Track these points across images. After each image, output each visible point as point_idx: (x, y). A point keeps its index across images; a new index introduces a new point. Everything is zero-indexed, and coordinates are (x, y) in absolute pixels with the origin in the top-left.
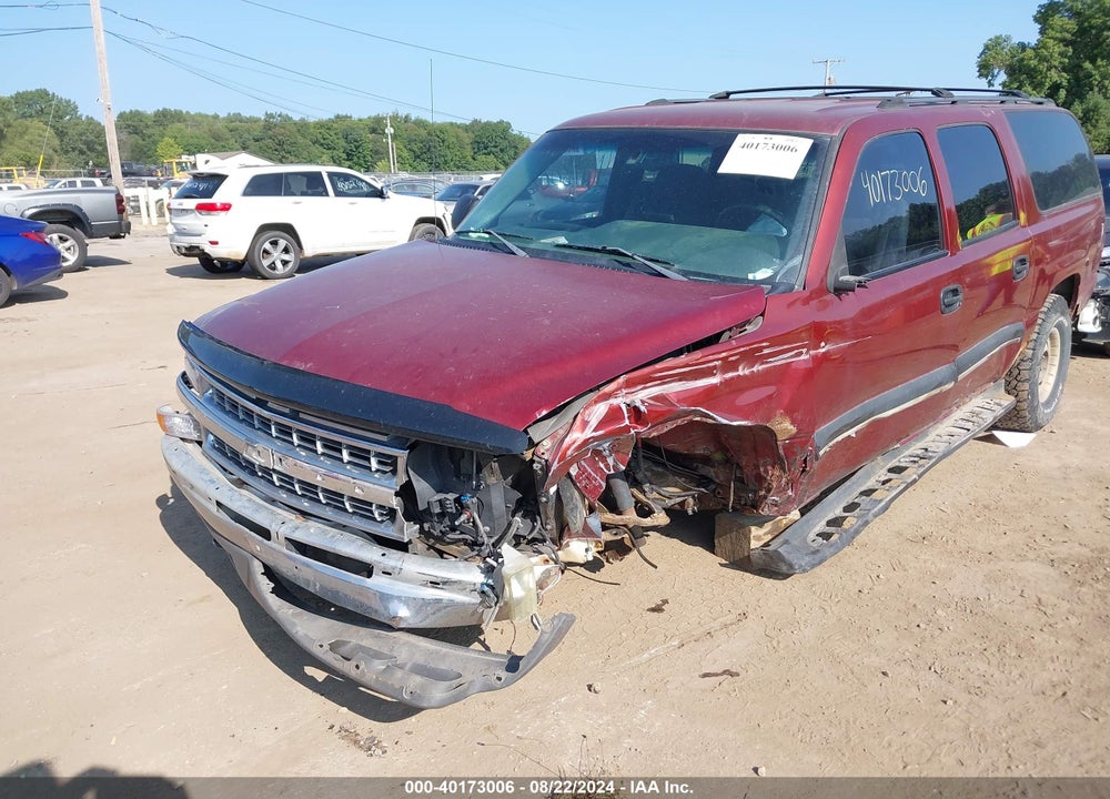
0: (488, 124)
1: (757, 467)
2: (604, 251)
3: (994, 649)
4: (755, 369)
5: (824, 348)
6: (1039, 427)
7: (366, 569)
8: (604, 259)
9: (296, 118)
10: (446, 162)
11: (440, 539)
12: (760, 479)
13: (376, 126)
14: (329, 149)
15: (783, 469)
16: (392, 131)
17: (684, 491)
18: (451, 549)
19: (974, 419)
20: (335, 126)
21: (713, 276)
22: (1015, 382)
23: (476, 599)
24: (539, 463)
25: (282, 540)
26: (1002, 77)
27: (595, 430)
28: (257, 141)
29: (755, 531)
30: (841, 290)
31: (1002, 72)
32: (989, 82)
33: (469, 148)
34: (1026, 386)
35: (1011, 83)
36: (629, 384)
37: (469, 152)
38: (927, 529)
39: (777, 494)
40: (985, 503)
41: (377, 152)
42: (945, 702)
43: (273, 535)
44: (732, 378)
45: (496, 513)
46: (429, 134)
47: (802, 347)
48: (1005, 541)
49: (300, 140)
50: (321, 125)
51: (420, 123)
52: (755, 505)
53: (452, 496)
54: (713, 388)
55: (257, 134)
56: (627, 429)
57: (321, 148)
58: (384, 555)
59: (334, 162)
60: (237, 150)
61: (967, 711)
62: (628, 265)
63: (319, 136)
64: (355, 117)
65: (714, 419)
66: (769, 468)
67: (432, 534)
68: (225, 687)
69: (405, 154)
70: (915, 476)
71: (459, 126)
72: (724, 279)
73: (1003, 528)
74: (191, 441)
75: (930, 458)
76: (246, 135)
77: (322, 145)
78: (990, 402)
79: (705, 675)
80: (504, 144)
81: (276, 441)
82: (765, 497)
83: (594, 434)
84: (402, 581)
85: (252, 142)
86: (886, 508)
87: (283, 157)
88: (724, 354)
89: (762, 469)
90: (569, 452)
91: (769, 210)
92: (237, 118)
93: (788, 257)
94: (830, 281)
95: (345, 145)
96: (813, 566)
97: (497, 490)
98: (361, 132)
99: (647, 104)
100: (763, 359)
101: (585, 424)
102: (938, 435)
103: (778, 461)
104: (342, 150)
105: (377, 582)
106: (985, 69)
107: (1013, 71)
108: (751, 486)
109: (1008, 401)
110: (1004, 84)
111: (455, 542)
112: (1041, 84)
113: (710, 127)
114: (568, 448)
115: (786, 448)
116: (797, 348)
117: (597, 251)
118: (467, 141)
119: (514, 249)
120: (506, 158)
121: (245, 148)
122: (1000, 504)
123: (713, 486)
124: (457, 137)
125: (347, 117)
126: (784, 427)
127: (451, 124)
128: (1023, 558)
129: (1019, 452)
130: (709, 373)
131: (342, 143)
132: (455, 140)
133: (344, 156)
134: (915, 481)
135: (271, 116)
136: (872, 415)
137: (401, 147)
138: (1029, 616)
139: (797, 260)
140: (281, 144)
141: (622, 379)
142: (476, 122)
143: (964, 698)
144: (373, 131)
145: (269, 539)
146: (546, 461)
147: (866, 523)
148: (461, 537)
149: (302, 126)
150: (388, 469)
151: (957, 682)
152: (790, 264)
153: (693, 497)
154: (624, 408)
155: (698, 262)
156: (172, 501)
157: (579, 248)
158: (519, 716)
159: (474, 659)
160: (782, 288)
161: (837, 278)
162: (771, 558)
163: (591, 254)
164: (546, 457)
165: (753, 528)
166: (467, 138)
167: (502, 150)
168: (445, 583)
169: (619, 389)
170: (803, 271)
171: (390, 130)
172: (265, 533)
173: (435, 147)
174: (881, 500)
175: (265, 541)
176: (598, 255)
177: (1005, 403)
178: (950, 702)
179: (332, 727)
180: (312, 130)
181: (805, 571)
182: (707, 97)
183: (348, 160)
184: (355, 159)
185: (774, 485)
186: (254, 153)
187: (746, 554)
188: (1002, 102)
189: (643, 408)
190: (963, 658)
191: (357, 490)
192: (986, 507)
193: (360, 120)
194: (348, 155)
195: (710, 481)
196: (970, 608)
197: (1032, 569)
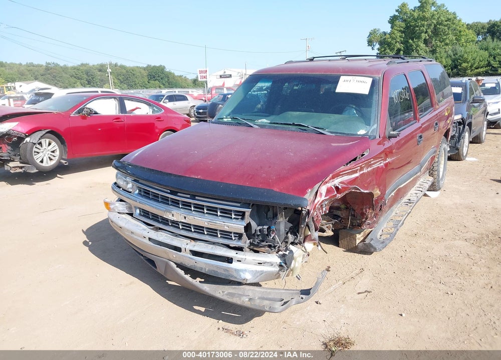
0: (155, 67)
1: (362, 209)
2: (293, 124)
3: (460, 274)
4: (368, 170)
5: (388, 160)
6: (440, 189)
7: (229, 260)
8: (294, 128)
9: (62, 65)
10: (135, 84)
11: (257, 246)
12: (363, 214)
13: (102, 69)
14: (79, 79)
15: (373, 210)
16: (111, 71)
17: (328, 222)
18: (262, 249)
19: (422, 187)
20: (81, 68)
21: (344, 133)
22: (432, 171)
23: (277, 269)
24: (305, 211)
25: (188, 251)
26: (377, 46)
27: (325, 196)
28: (42, 75)
29: (358, 236)
30: (390, 137)
31: (377, 44)
32: (372, 48)
33: (146, 78)
34: (436, 172)
35: (381, 48)
36: (333, 178)
37: (146, 80)
38: (415, 231)
39: (370, 220)
40: (432, 219)
41: (102, 81)
42: (452, 294)
43: (183, 250)
44: (362, 174)
45: (281, 233)
46: (127, 72)
47: (381, 160)
48: (445, 233)
49: (64, 75)
50: (74, 68)
51: (122, 67)
52: (360, 225)
53: (266, 227)
54: (357, 178)
55: (42, 72)
56: (336, 195)
57: (75, 79)
58: (237, 253)
59: (82, 85)
60: (33, 80)
61: (461, 297)
62: (305, 130)
63: (74, 74)
64: (91, 64)
65: (360, 190)
66: (368, 209)
67: (254, 244)
68: (163, 318)
69: (116, 81)
70: (410, 210)
71: (141, 68)
72: (348, 134)
73: (442, 229)
74: (124, 213)
75: (413, 203)
76: (36, 73)
77: (75, 77)
78: (426, 180)
79: (359, 293)
80: (162, 76)
81: (181, 209)
82: (365, 222)
83: (326, 198)
84: (247, 264)
85: (40, 76)
86: (403, 224)
87: (56, 83)
88: (361, 164)
89: (364, 210)
90: (317, 206)
91: (354, 106)
92: (32, 65)
93: (371, 125)
94: (387, 134)
95: (86, 77)
96: (383, 248)
97: (282, 223)
98: (94, 71)
99: (286, 63)
100: (370, 166)
101: (321, 194)
102: (412, 194)
103: (372, 207)
104: (85, 79)
105: (235, 265)
106: (370, 43)
107: (381, 43)
108: (358, 217)
109: (431, 179)
110: (378, 49)
111: (264, 246)
112: (393, 49)
113: (327, 73)
114: (316, 205)
115: (376, 201)
116: (379, 161)
117: (290, 125)
118: (145, 74)
119: (252, 125)
120: (164, 82)
121: (36, 79)
122: (438, 219)
123: (340, 219)
124: (140, 73)
125: (87, 64)
126: (377, 192)
127: (137, 67)
128: (455, 239)
129: (435, 199)
130: (356, 172)
131: (85, 76)
132: (139, 74)
133: (86, 82)
134: (410, 212)
135: (49, 64)
136: (399, 186)
137: (114, 78)
138: (467, 260)
139: (375, 126)
140: (54, 77)
141: (331, 176)
142: (149, 66)
143: (458, 292)
144: (100, 71)
145: (181, 252)
146: (308, 210)
147: (398, 230)
148: (267, 244)
149: (65, 69)
150: (240, 217)
151: (452, 287)
152: (373, 128)
153: (332, 224)
154: (333, 187)
155: (334, 128)
156: (90, 243)
157: (281, 124)
158: (294, 316)
159: (284, 293)
160: (372, 138)
161: (389, 133)
162: (367, 246)
163: (287, 126)
164: (308, 208)
165: (357, 235)
166: (145, 73)
167: (162, 79)
168: (264, 263)
169: (330, 179)
170: (378, 131)
171: (109, 70)
172: (178, 249)
173: (129, 77)
174: (401, 221)
175: (178, 253)
176: (290, 126)
177: (431, 180)
178: (454, 294)
179: (219, 329)
180: (70, 70)
181: (381, 250)
182: (305, 59)
183: (88, 84)
184: (92, 84)
185: (369, 216)
186: (41, 81)
187: (354, 246)
188: (421, 61)
189: (340, 187)
190: (450, 278)
191: (226, 227)
192: (433, 221)
193: (94, 66)
194: (88, 82)
195: (339, 217)
196: (445, 259)
197: (459, 243)
